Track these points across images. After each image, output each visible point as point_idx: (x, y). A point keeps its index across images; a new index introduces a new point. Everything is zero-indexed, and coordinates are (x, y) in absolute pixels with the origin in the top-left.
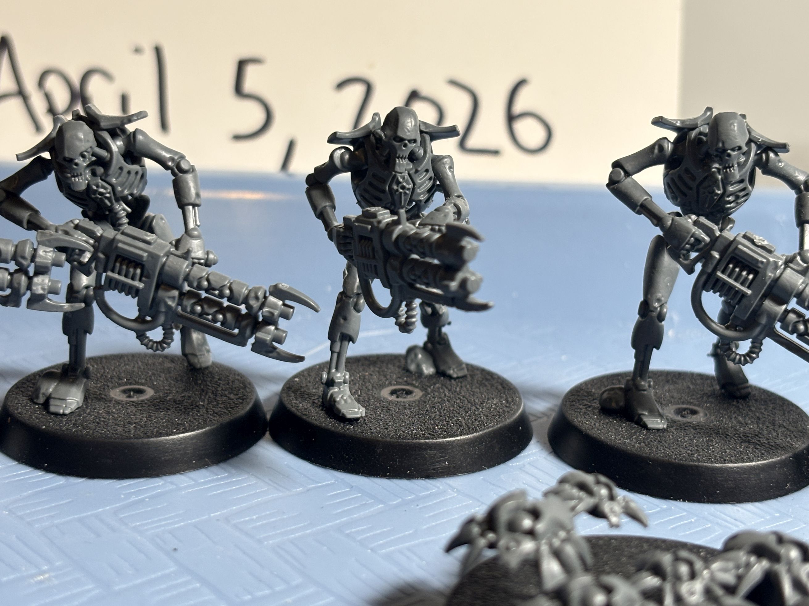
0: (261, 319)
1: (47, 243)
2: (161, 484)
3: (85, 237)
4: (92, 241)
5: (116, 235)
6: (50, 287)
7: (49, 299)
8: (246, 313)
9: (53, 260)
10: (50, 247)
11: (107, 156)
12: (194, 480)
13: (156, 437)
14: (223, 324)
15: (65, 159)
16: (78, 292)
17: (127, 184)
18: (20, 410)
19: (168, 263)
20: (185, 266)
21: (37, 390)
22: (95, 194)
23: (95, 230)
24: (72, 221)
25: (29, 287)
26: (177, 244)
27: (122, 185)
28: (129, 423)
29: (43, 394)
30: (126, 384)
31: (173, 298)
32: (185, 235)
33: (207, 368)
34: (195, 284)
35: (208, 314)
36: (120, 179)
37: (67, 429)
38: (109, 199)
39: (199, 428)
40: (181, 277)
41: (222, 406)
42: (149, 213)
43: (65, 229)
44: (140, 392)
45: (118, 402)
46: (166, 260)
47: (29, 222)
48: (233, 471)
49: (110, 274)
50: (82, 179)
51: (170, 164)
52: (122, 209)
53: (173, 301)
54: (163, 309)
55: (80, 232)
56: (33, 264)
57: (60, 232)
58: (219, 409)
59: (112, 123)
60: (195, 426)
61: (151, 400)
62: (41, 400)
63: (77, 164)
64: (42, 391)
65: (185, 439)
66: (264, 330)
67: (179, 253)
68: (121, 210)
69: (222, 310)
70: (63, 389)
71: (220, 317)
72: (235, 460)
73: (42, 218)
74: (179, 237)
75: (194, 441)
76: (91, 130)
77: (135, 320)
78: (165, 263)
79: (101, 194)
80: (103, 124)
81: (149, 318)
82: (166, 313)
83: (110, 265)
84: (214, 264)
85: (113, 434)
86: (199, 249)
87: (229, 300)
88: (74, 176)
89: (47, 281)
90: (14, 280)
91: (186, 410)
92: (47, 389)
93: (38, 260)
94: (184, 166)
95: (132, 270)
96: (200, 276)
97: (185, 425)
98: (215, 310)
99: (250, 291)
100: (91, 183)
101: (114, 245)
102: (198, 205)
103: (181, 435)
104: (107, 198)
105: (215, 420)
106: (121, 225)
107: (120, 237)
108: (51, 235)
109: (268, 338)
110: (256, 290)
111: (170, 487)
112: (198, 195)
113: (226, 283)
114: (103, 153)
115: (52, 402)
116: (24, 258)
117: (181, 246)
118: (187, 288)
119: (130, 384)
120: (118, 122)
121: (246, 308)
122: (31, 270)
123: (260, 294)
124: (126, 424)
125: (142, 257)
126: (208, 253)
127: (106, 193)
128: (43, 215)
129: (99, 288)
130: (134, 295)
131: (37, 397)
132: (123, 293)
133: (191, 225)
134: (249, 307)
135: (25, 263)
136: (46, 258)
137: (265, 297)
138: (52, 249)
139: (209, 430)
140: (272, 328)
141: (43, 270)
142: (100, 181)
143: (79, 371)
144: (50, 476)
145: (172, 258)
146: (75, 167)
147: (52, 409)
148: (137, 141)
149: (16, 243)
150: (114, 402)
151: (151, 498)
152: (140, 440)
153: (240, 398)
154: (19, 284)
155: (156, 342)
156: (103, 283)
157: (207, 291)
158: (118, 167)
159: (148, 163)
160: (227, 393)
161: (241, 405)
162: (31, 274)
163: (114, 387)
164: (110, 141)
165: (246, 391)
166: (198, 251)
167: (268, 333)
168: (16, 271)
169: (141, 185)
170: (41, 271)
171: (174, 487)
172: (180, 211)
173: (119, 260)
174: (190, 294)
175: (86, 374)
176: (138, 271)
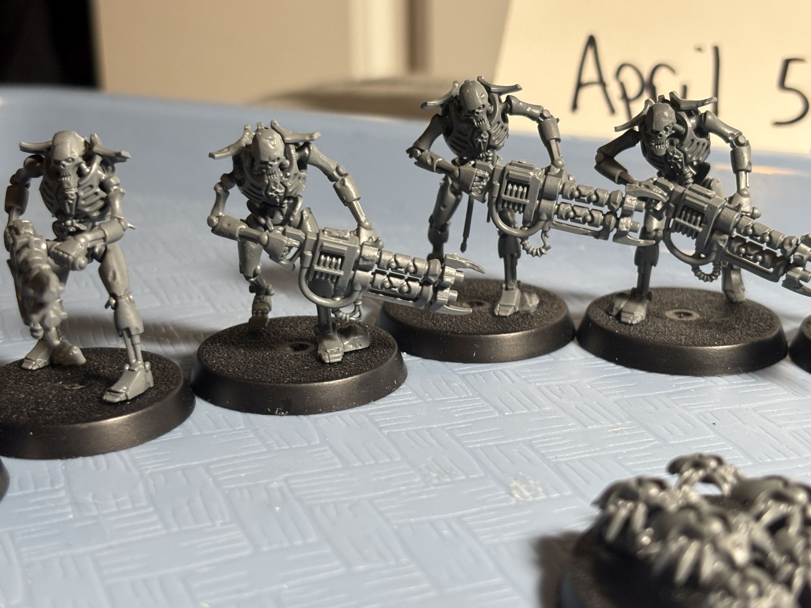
0: (792, 261)
1: (633, 193)
2: (702, 381)
3: (661, 191)
4: (666, 194)
5: (684, 190)
6: (631, 227)
7: (630, 236)
8: (781, 257)
9: (636, 206)
10: (634, 196)
11: (683, 131)
12: (728, 381)
13: (702, 346)
14: (761, 264)
15: (652, 131)
16: (649, 233)
17: (696, 152)
18: (598, 319)
19: (723, 213)
20: (736, 216)
21: (612, 306)
22: (671, 159)
23: (669, 186)
24: (652, 179)
25: (617, 226)
26: (731, 200)
27: (692, 153)
28: (681, 335)
29: (617, 309)
30: (677, 308)
31: (724, 240)
32: (737, 194)
33: (741, 303)
34: (742, 231)
35: (750, 255)
36: (691, 148)
37: (634, 334)
38: (681, 163)
39: (734, 343)
40: (732, 225)
41: (753, 330)
42: (709, 176)
43: (646, 184)
44: (689, 315)
45: (672, 320)
46: (722, 211)
47: (620, 178)
48: (759, 379)
49: (677, 219)
50: (663, 147)
51: (730, 138)
52: (690, 172)
53: (724, 244)
54: (715, 249)
55: (657, 187)
56: (620, 209)
57: (642, 186)
58: (751, 332)
59: (690, 105)
60: (731, 341)
61: (698, 322)
62: (615, 313)
63: (661, 136)
64: (616, 305)
65: (724, 350)
66: (794, 270)
67: (732, 206)
68: (688, 173)
69: (762, 252)
70: (632, 306)
71: (760, 257)
72: (761, 371)
73: (629, 176)
74: (732, 195)
75: (730, 353)
76: (673, 111)
77: (693, 257)
78: (720, 213)
79: (676, 159)
80: (683, 106)
81: (703, 256)
82: (717, 252)
83: (678, 213)
84: (758, 217)
85: (668, 341)
86: (747, 205)
87: (768, 245)
88: (658, 145)
89: (629, 222)
90: (606, 220)
91: (725, 330)
92: (620, 305)
93: (625, 205)
94: (741, 140)
95: (694, 217)
96: (747, 225)
97: (724, 340)
98: (756, 251)
99: (785, 239)
100: (669, 150)
101: (683, 198)
102: (749, 171)
103: (721, 347)
104: (679, 162)
105: (747, 339)
106: (687, 184)
107: (687, 192)
108: (636, 188)
109: (797, 276)
110: (791, 239)
111: (710, 384)
112: (750, 164)
113: (767, 231)
114: (681, 128)
115: (623, 315)
116: (615, 203)
117: (733, 201)
118: (735, 234)
119: (681, 308)
120: (694, 105)
121: (781, 252)
122: (619, 213)
123: (794, 242)
124: (678, 335)
125: (703, 207)
126: (753, 209)
127: (679, 159)
128: (630, 173)
129: (667, 231)
130: (693, 237)
131: (612, 310)
132: (685, 235)
133: (743, 186)
134: (784, 251)
135: (615, 207)
136: (631, 205)
137: (797, 245)
138: (636, 198)
139: (743, 346)
140: (801, 269)
141: (629, 213)
142: (676, 149)
143: (644, 294)
144: (619, 367)
145: (726, 210)
146: (659, 137)
147: (623, 319)
148: (707, 120)
149: (610, 193)
150: (668, 319)
151: (695, 389)
152: (689, 347)
153: (768, 326)
154: (610, 222)
155: (707, 275)
156: (670, 226)
157: (751, 236)
158: (690, 139)
159: (713, 137)
160: (757, 321)
161: (768, 331)
162: (619, 216)
163: (668, 310)
164: (686, 119)
165: (773, 321)
166: (746, 206)
167: (798, 272)
168: (608, 213)
169: (705, 155)
170: (627, 213)
171: (713, 384)
172: (735, 175)
173: (685, 209)
174: (738, 239)
175: (649, 296)
176: (699, 218)
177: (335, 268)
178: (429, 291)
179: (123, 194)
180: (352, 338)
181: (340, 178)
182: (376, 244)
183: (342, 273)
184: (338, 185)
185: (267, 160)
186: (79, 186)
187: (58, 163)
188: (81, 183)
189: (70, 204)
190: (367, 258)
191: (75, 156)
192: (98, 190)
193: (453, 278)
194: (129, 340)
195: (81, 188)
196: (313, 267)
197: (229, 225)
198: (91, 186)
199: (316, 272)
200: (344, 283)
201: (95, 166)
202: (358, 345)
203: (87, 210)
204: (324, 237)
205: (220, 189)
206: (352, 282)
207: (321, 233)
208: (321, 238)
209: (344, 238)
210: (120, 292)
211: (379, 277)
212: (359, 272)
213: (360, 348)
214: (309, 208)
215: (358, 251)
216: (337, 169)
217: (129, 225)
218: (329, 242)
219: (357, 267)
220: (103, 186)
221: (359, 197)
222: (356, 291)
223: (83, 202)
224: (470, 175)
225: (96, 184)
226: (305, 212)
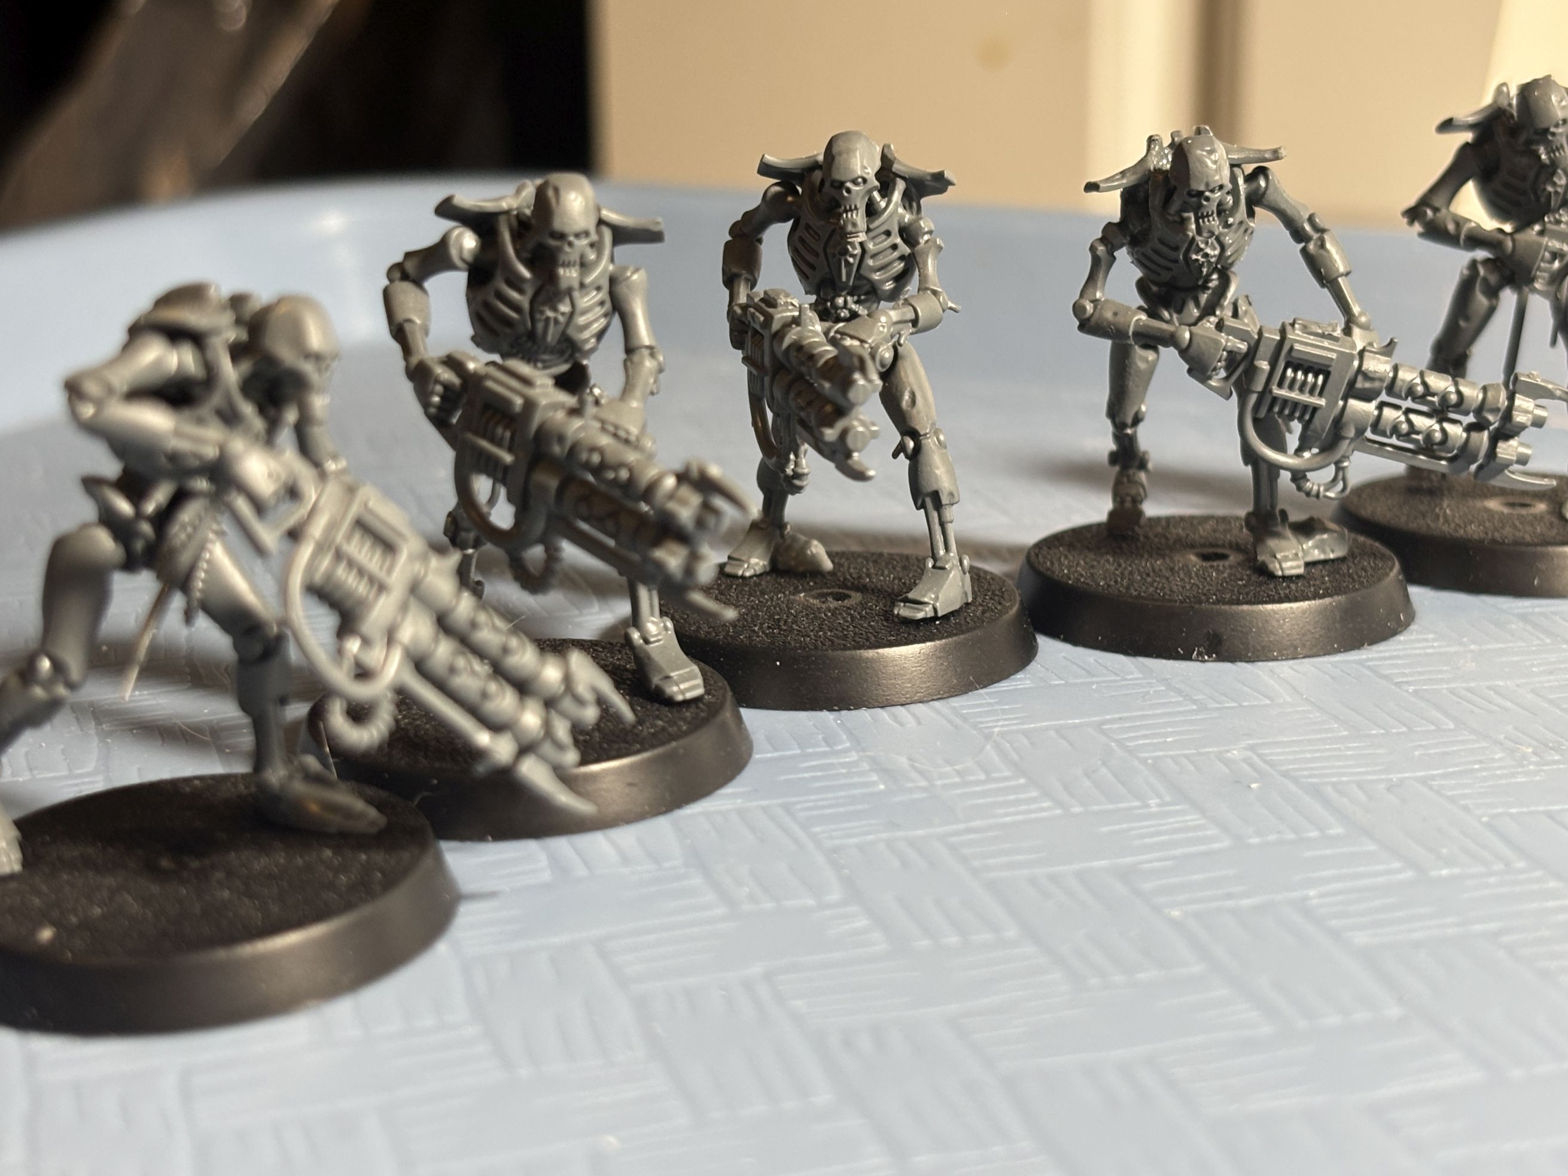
177: (1311, 392)
178: (1481, 442)
179: (940, 248)
180: (1318, 537)
181: (1315, 236)
182: (1389, 349)
183: (1322, 402)
184: (1311, 246)
185: (1202, 188)
186: (868, 230)
187: (841, 184)
188: (872, 226)
189: (847, 263)
190: (1371, 375)
191: (868, 173)
192: (899, 240)
193: (1530, 416)
194: (935, 515)
195: (871, 234)
196: (1271, 391)
197: (1115, 314)
198: (888, 233)
199: (1275, 399)
200: (1323, 423)
201: (897, 196)
202: (1328, 550)
203: (876, 277)
204: (1296, 335)
205: (1101, 249)
206: (1338, 423)
207: (1289, 328)
208: (1290, 336)
209: (1330, 337)
210: (923, 426)
211: (1388, 412)
212: (1353, 403)
213: (1332, 556)
214: (1247, 297)
215: (1356, 363)
216: (1311, 219)
217: (950, 304)
218: (1303, 343)
219: (1351, 392)
220: (908, 234)
221: (1348, 269)
222: (1345, 438)
223: (871, 262)
224: (1535, 250)
225: (895, 230)
226: (1240, 302)
